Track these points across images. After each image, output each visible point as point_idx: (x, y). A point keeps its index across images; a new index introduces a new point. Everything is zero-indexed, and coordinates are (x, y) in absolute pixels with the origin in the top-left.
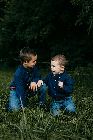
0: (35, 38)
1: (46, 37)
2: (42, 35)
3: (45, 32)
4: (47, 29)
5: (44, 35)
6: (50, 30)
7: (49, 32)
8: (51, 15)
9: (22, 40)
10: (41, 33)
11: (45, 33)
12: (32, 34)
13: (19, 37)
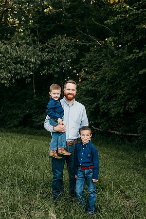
0: (121, 112)
1: (133, 112)
2: (129, 108)
3: (132, 106)
4: (133, 102)
5: (131, 109)
6: (137, 104)
7: (135, 106)
8: (138, 88)
9: (106, 111)
10: (127, 106)
12: (118, 107)
13: (103, 108)
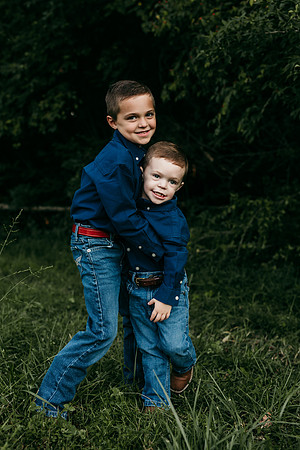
0: (14, 133)
2: (38, 121)
5: (46, 122)
6: (63, 108)
7: (60, 113)
8: (66, 57)
10: (35, 116)
11: (48, 116)
